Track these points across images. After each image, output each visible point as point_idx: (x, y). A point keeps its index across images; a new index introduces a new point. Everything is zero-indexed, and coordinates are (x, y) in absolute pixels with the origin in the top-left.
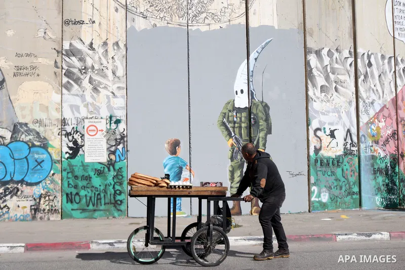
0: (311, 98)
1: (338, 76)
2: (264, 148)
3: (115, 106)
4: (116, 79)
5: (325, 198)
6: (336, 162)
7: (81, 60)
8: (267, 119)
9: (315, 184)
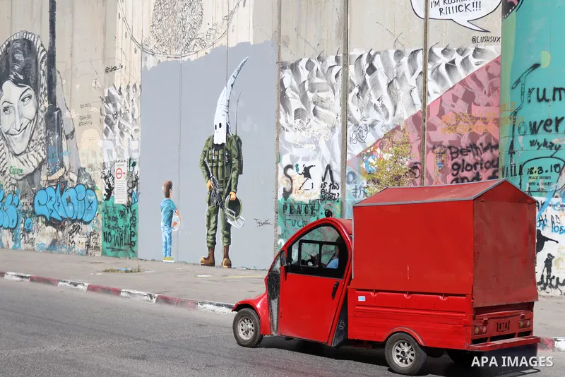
0: (283, 127)
2: (235, 191)
3: (133, 149)
4: (134, 122)
6: (310, 209)
7: (115, 106)
8: (239, 157)
9: (282, 236)
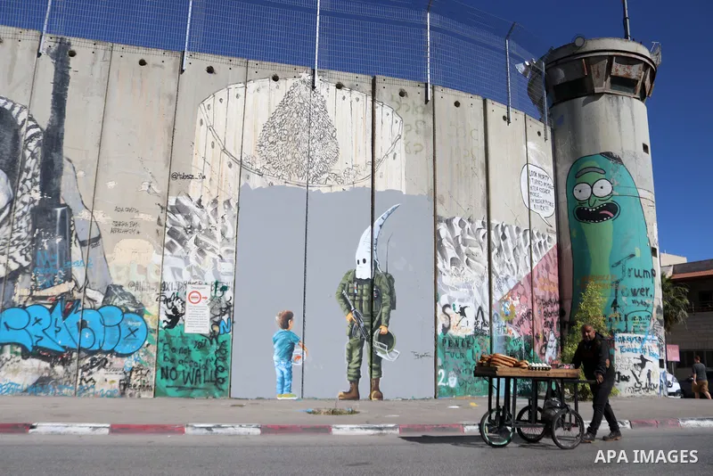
0: (440, 271)
1: (470, 248)
2: (387, 325)
3: (222, 271)
4: (225, 241)
5: (453, 383)
6: (466, 343)
7: (188, 218)
8: (391, 293)
9: (442, 367)
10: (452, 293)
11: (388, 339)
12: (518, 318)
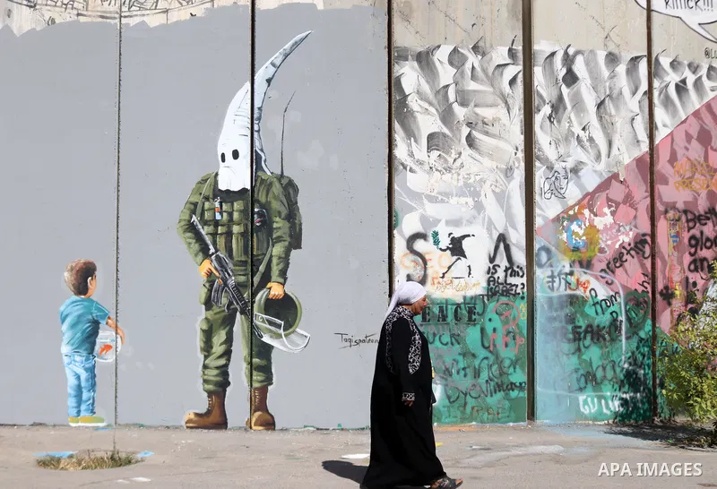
0: (403, 164)
1: (478, 110)
2: (282, 280)
6: (464, 312)
8: (292, 215)
10: (431, 210)
11: (285, 310)
12: (609, 254)
